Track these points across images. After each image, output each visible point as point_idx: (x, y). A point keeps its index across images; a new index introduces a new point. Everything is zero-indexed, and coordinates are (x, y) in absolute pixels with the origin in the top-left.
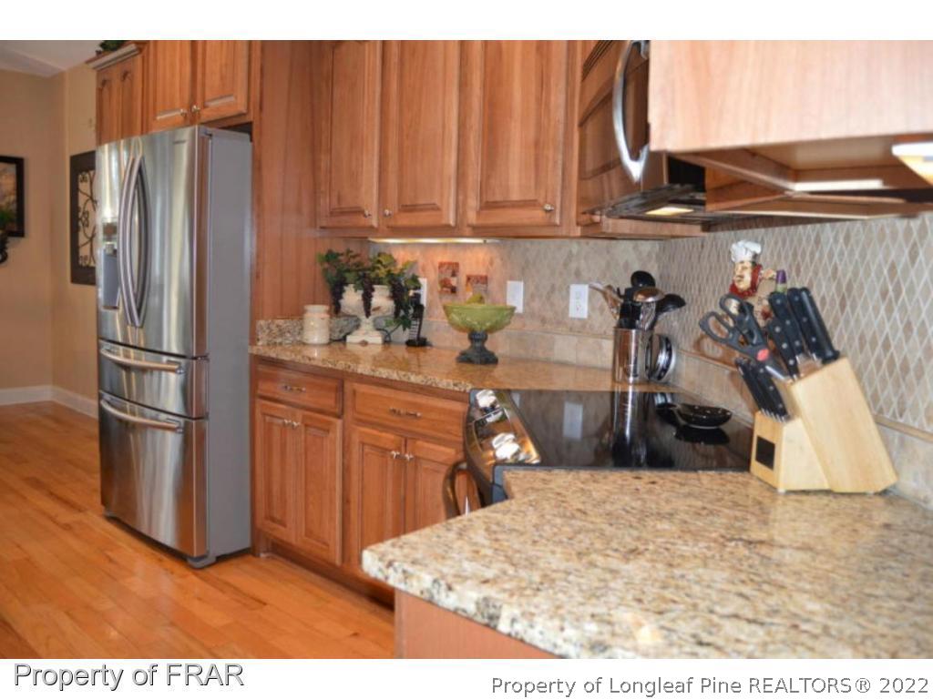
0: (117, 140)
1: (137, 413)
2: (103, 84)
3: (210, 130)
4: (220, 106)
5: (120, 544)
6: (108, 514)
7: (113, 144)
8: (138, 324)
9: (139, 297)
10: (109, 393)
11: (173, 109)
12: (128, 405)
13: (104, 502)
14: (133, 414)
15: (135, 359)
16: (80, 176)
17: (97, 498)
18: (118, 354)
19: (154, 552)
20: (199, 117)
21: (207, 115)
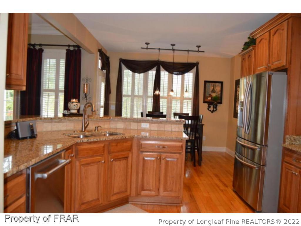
0: (246, 76)
1: (246, 161)
2: (243, 59)
3: (272, 72)
4: (276, 64)
5: (235, 200)
6: (235, 190)
7: (245, 77)
8: (247, 133)
9: (248, 125)
10: (238, 153)
11: (262, 66)
12: (244, 158)
13: (234, 186)
14: (245, 161)
15: (247, 144)
16: (238, 86)
17: (232, 184)
18: (242, 142)
19: (245, 206)
20: (270, 68)
21: (273, 67)
